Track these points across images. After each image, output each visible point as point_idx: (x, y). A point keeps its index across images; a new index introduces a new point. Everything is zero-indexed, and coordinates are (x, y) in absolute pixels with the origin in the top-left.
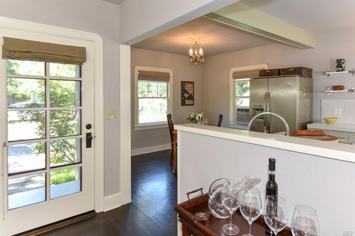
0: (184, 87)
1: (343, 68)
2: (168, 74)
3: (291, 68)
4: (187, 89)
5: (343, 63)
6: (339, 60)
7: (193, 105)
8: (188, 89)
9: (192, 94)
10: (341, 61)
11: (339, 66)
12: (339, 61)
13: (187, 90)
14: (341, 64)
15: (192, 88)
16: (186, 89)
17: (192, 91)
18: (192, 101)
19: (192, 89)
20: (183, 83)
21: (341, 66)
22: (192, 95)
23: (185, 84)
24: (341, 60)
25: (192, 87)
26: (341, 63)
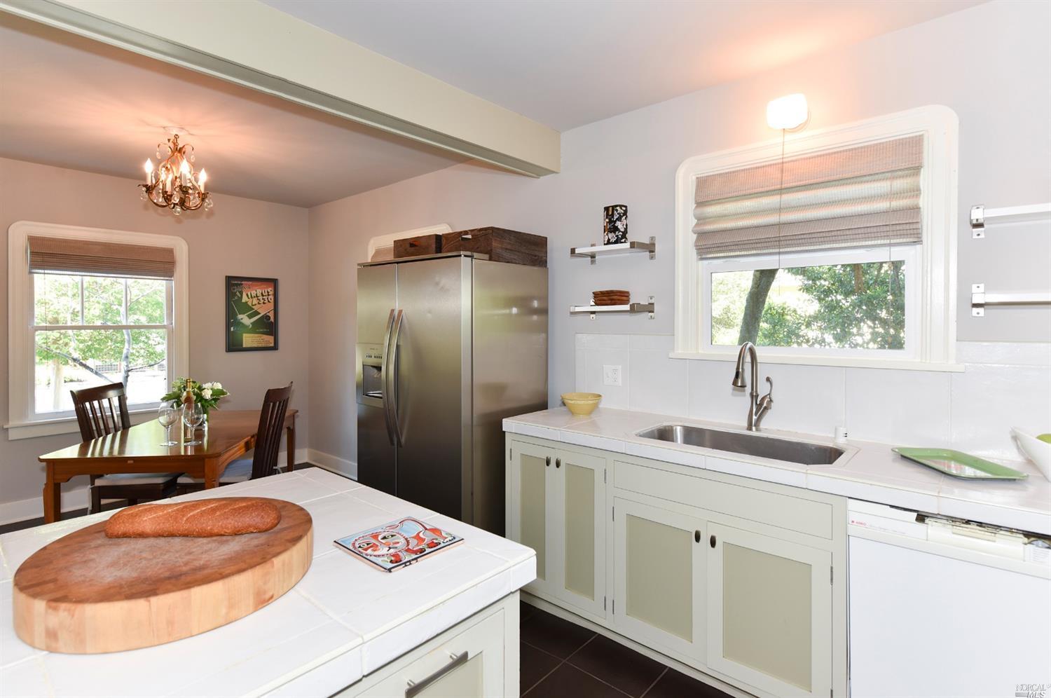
0: (238, 293)
1: (621, 233)
2: (170, 252)
3: (466, 233)
4: (247, 300)
5: (619, 219)
6: (611, 209)
7: (275, 348)
8: (255, 301)
9: (271, 315)
10: (615, 212)
11: (610, 228)
12: (610, 213)
13: (250, 304)
14: (615, 222)
15: (271, 297)
16: (245, 299)
17: (271, 306)
18: (271, 339)
19: (272, 301)
20: (233, 284)
21: (614, 226)
22: (272, 319)
23: (242, 284)
24: (614, 207)
25: (271, 293)
26: (615, 218)
